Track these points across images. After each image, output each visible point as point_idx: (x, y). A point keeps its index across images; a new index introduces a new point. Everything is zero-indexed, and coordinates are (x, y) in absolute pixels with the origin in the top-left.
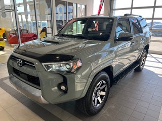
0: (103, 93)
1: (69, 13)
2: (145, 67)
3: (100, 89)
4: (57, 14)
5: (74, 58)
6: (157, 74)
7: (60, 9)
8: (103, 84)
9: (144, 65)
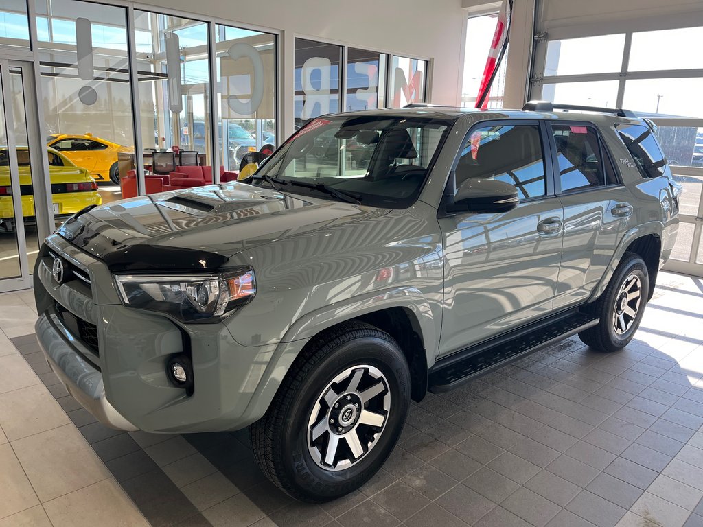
0: (371, 418)
1: (352, 91)
2: (638, 335)
3: (355, 400)
4: (300, 93)
5: (228, 265)
6: (685, 373)
7: (316, 75)
8: (367, 381)
9: (635, 327)
